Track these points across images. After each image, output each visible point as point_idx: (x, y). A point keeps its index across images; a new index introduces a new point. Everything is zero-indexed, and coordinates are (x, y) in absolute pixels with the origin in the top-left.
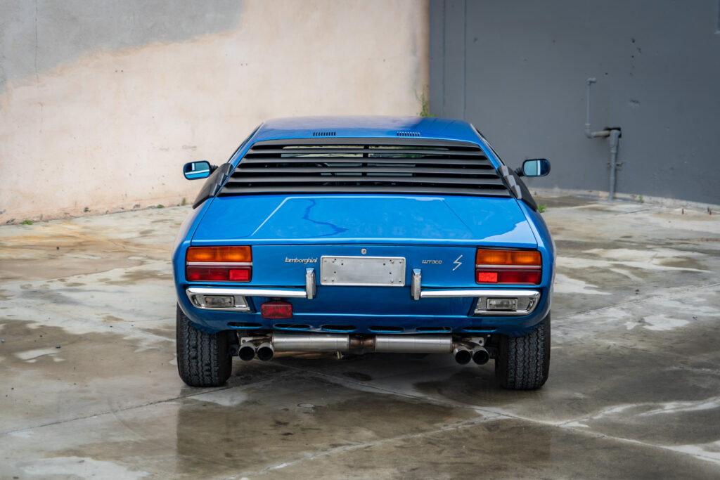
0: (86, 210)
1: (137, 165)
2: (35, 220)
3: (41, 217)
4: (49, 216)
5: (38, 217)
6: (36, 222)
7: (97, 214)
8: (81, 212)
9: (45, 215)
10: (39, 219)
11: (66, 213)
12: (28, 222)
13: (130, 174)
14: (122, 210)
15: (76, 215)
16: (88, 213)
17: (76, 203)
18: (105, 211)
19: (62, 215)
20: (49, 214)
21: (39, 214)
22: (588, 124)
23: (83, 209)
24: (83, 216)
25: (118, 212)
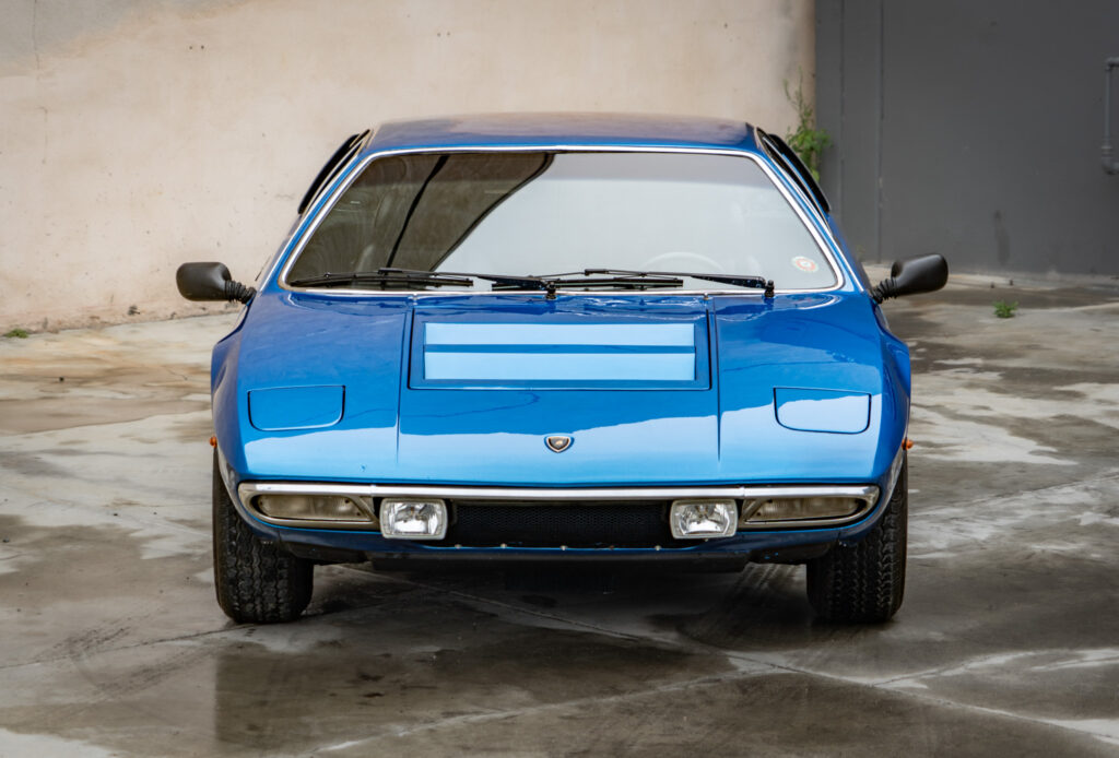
0: (133, 311)
1: (231, 225)
2: (34, 328)
3: (45, 324)
4: (60, 323)
5: (38, 323)
6: (35, 332)
7: (154, 318)
8: (123, 316)
9: (53, 319)
10: (40, 327)
11: (93, 318)
12: (19, 334)
13: (218, 244)
14: (202, 312)
15: (112, 320)
16: (136, 316)
17: (112, 297)
18: (169, 313)
19: (86, 321)
20: (61, 318)
21: (41, 318)
22: (1106, 147)
23: (126, 310)
24: (127, 323)
25: (194, 316)
